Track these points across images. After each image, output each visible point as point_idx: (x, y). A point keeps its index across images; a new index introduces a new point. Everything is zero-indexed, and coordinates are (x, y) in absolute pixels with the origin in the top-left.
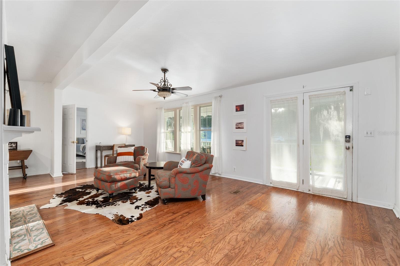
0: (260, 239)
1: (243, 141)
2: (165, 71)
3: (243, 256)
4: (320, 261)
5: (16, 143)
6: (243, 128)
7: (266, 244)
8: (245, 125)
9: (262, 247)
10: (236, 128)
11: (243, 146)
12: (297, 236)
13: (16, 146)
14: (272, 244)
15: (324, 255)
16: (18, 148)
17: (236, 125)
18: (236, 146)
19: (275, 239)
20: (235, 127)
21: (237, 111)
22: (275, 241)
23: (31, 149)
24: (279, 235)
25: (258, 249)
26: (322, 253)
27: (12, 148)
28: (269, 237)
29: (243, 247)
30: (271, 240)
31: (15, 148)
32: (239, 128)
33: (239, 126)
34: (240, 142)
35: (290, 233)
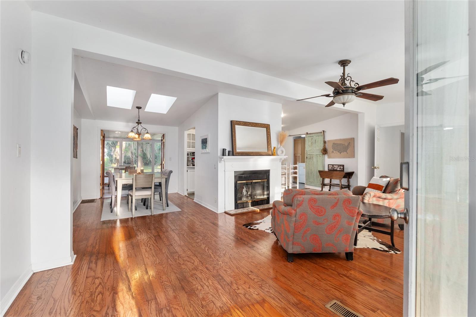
0: (175, 273)
2: (344, 63)
3: (168, 258)
4: (114, 293)
5: (343, 166)
7: (166, 273)
9: (166, 270)
12: (150, 305)
13: (343, 168)
14: (162, 277)
15: (111, 303)
16: (345, 170)
19: (166, 283)
22: (163, 281)
23: (353, 171)
24: (167, 289)
25: (166, 267)
26: (114, 303)
27: (341, 169)
28: (171, 280)
29: (176, 261)
30: (167, 279)
31: (342, 170)
35: (159, 302)
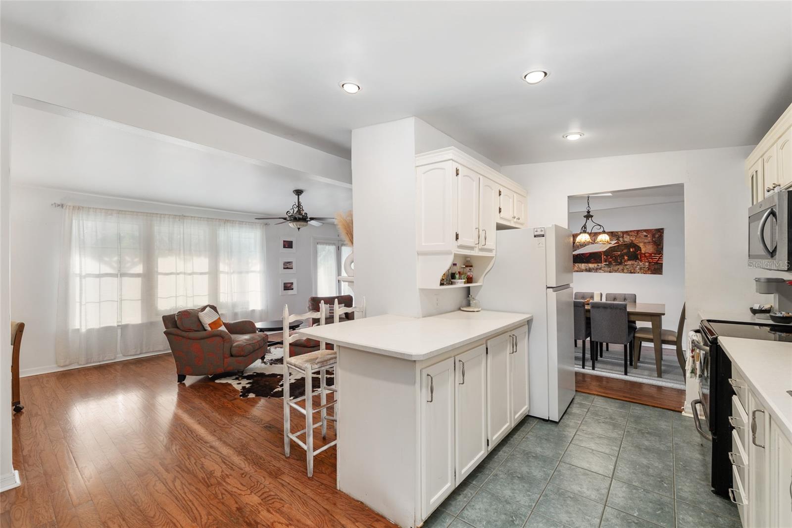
1: (292, 283)
2: (299, 192)
6: (292, 268)
8: (294, 265)
10: (284, 268)
11: (293, 289)
17: (284, 264)
18: (284, 290)
20: (283, 266)
21: (284, 247)
32: (287, 268)
33: (287, 266)
34: (289, 285)
